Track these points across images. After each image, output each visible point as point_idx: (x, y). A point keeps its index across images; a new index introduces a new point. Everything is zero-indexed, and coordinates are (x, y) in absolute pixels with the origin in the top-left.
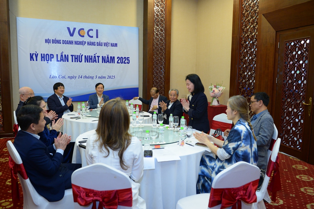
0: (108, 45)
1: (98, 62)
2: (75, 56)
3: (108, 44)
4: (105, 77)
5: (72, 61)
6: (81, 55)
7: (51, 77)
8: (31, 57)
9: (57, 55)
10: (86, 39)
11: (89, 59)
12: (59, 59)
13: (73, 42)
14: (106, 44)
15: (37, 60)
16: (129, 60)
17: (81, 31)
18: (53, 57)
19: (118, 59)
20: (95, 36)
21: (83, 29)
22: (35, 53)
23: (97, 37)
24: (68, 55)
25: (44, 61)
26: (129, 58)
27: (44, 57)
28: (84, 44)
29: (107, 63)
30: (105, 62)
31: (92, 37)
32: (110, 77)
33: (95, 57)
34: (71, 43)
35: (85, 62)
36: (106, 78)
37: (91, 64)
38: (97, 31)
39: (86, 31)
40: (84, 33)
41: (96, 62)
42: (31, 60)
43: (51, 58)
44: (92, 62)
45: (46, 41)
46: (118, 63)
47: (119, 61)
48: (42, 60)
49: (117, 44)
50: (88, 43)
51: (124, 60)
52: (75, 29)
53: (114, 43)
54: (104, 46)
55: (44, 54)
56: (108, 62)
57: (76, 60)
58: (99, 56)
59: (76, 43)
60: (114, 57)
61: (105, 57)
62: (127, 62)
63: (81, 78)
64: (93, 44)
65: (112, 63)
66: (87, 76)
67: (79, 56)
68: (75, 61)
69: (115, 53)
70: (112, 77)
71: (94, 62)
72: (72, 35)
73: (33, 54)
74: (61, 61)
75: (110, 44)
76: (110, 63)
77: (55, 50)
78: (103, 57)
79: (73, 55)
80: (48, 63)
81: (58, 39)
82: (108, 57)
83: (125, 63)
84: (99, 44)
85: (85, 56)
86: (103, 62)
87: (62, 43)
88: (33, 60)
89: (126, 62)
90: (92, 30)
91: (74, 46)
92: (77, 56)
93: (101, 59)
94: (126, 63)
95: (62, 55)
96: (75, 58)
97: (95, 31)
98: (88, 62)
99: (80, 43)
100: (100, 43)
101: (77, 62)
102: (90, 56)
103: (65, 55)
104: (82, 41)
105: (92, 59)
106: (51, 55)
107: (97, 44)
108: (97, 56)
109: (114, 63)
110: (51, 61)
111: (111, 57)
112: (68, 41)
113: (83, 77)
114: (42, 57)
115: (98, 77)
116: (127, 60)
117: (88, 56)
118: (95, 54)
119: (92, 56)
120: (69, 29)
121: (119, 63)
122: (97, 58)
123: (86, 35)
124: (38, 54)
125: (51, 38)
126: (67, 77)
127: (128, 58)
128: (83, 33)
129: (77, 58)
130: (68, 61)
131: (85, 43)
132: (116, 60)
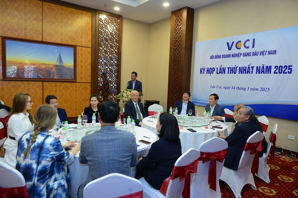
0: (265, 54)
1: (252, 73)
2: (231, 68)
3: (265, 52)
4: (257, 89)
5: (228, 73)
6: (236, 66)
7: (212, 87)
8: (201, 71)
9: (217, 68)
10: (243, 50)
11: (243, 70)
12: (218, 72)
13: (230, 56)
14: (262, 53)
15: (204, 73)
16: (291, 69)
17: (238, 44)
18: (214, 71)
19: (275, 69)
20: (251, 46)
21: (240, 41)
22: (204, 67)
23: (253, 47)
24: (225, 68)
25: (208, 73)
26: (291, 66)
27: (208, 71)
28: (239, 56)
29: (261, 73)
30: (259, 73)
31: (248, 47)
32: (263, 89)
33: (249, 67)
34: (228, 56)
35: (239, 73)
36: (259, 90)
37: (244, 75)
38: (254, 40)
39: (243, 43)
40: (241, 45)
41: (250, 73)
42: (200, 73)
43: (213, 71)
44: (245, 73)
45: (211, 57)
46: (275, 73)
47: (277, 71)
48: (207, 73)
49: (276, 51)
50: (243, 55)
51: (283, 69)
52: (233, 43)
53: (272, 51)
54: (260, 55)
55: (209, 68)
56: (263, 73)
57: (231, 71)
58: (253, 67)
59: (233, 56)
60: (270, 67)
61: (260, 67)
62: (288, 72)
63: (234, 88)
64: (248, 54)
65: (268, 73)
66: (240, 87)
67: (234, 67)
68: (230, 73)
69: (272, 61)
70: (265, 89)
71: (247, 73)
72: (230, 49)
73: (202, 68)
74: (219, 73)
75: (267, 52)
76: (265, 74)
77: (216, 64)
78: (257, 67)
79: (229, 68)
80: (210, 75)
81: (219, 54)
82: (263, 67)
83: (284, 73)
84: (255, 54)
85: (240, 67)
86: (257, 73)
87: (222, 57)
88: (202, 73)
89: (286, 71)
90: (249, 40)
91: (231, 59)
92: (233, 68)
93: (255, 70)
94: (286, 73)
95: (221, 68)
96: (231, 70)
97: (251, 41)
98: (241, 73)
99: (236, 55)
100: (255, 52)
101: (232, 73)
102: (244, 67)
103: (223, 68)
104: (238, 53)
105: (245, 70)
106: (213, 68)
107: (252, 54)
108: (252, 67)
109: (270, 73)
110: (213, 73)
111: (267, 67)
112: (226, 55)
113: (236, 88)
114: (207, 71)
115: (250, 89)
116: (289, 69)
117: (242, 67)
118: (249, 65)
119: (246, 67)
120: (228, 44)
121: (277, 73)
122: (251, 69)
123: (242, 47)
124: (205, 68)
125: (215, 54)
126: (222, 87)
127: (289, 66)
128: (239, 45)
129: (232, 70)
130: (225, 73)
131: (241, 55)
132: (273, 70)
